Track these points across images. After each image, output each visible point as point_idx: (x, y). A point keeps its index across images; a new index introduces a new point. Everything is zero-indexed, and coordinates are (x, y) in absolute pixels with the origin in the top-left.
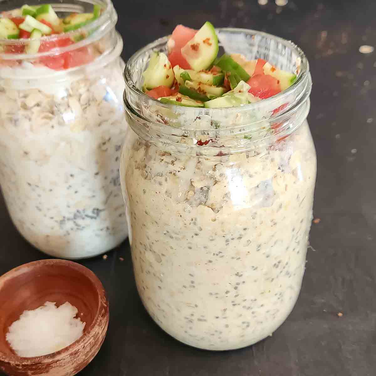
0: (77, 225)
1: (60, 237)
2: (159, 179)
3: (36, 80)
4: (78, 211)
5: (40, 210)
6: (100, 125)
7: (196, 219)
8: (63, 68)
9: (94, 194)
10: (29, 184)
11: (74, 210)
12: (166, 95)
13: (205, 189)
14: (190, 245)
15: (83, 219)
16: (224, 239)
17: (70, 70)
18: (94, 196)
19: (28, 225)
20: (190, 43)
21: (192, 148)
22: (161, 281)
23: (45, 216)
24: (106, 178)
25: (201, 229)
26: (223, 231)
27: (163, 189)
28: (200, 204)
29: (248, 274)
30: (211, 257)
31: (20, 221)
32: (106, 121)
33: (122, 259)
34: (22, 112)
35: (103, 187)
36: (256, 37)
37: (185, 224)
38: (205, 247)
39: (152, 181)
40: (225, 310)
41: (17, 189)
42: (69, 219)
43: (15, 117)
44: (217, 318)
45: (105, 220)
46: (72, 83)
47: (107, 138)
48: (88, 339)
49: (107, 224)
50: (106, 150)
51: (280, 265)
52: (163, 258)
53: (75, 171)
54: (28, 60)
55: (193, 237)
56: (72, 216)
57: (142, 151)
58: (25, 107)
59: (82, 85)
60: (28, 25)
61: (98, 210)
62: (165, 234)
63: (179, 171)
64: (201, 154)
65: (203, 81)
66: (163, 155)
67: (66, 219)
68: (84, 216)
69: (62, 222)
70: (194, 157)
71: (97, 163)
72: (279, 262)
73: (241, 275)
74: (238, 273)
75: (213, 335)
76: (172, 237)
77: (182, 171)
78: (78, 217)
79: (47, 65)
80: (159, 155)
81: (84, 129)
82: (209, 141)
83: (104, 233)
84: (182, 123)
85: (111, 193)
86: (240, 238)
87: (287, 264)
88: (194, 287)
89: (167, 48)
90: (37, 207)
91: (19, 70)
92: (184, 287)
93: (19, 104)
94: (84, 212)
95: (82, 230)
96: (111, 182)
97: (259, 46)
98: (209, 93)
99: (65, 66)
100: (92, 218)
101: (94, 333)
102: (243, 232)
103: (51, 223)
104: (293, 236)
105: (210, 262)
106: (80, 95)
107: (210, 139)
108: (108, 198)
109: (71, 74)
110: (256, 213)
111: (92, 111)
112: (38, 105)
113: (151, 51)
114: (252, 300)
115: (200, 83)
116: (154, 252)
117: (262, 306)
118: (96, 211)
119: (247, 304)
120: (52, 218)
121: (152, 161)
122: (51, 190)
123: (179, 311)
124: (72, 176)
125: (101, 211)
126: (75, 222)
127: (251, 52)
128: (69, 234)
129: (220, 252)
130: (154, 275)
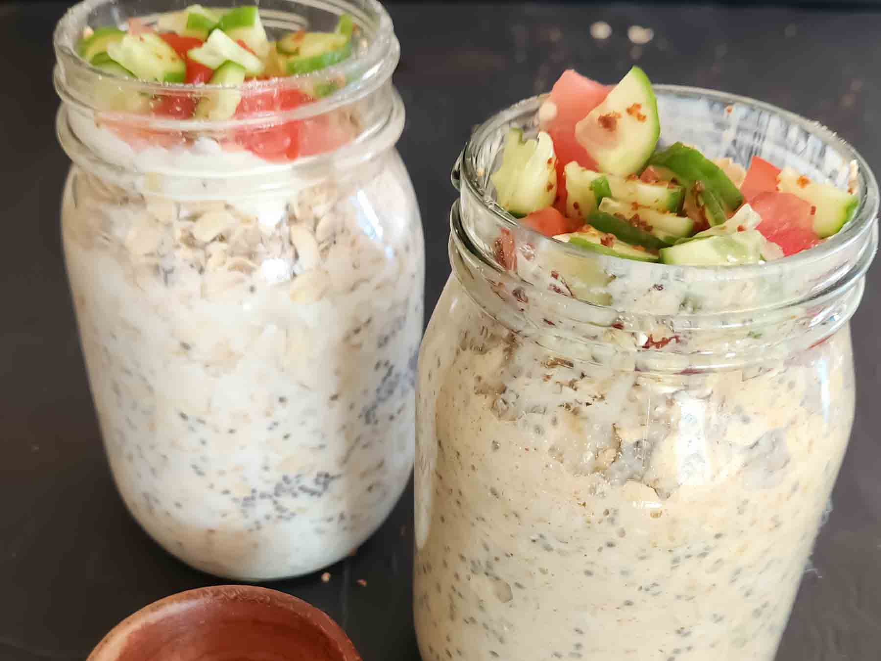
0: (279, 508)
1: (239, 535)
2: (537, 418)
3: (222, 181)
4: (285, 479)
5: (200, 473)
6: (353, 289)
7: (616, 512)
8: (285, 156)
9: (323, 443)
10: (183, 416)
11: (276, 476)
12: (559, 231)
13: (645, 445)
14: (589, 568)
15: (295, 495)
16: (670, 557)
17: (301, 161)
18: (322, 447)
19: (167, 505)
20: (596, 114)
21: (626, 353)
22: (501, 640)
23: (212, 486)
24: (352, 407)
25: (623, 534)
26: (672, 539)
27: (546, 443)
28: (631, 478)
29: (702, 631)
30: (632, 593)
31: (146, 496)
32: (367, 280)
33: (363, 583)
34: (185, 253)
35: (344, 427)
36: (734, 108)
37: (589, 522)
38: (623, 573)
39: (519, 422)
41: (152, 427)
42: (263, 496)
43: (166, 264)
45: (340, 498)
46: (301, 192)
47: (364, 320)
49: (342, 506)
50: (359, 346)
51: (765, 611)
52: (515, 591)
53: (289, 390)
54: (210, 133)
55: (600, 549)
56: (270, 489)
57: (496, 356)
58: (190, 241)
59: (322, 197)
60: (214, 53)
61: (327, 476)
62: (534, 541)
63: (588, 404)
64: (647, 369)
65: (641, 201)
66: (554, 364)
67: (257, 495)
68: (296, 490)
69: (248, 501)
70: (628, 374)
71: (337, 372)
72: (765, 606)
73: (688, 634)
74: (682, 629)
76: (548, 549)
77: (596, 404)
78: (284, 491)
79: (250, 148)
80: (543, 364)
81: (320, 297)
82: (670, 339)
83: (332, 527)
84: (616, 296)
85: (359, 439)
86: (703, 555)
88: (579, 656)
89: (536, 123)
90: (195, 467)
91: (185, 155)
92: (557, 655)
93: (178, 234)
94: (298, 482)
95: (288, 519)
96: (360, 416)
97: (739, 129)
98: (661, 229)
99: (292, 152)
100: (313, 493)
102: (712, 543)
103: (225, 503)
105: (629, 603)
106: (317, 221)
107: (673, 335)
108: (350, 451)
109: (300, 171)
110: (746, 502)
111: (340, 257)
112: (222, 238)
113: (507, 129)
115: (636, 206)
116: (497, 579)
118: (322, 480)
120: (226, 492)
121: (522, 379)
122: (231, 431)
124: (282, 400)
125: (333, 478)
126: (275, 502)
127: (718, 140)
128: (259, 528)
129: (655, 585)
130: (485, 626)
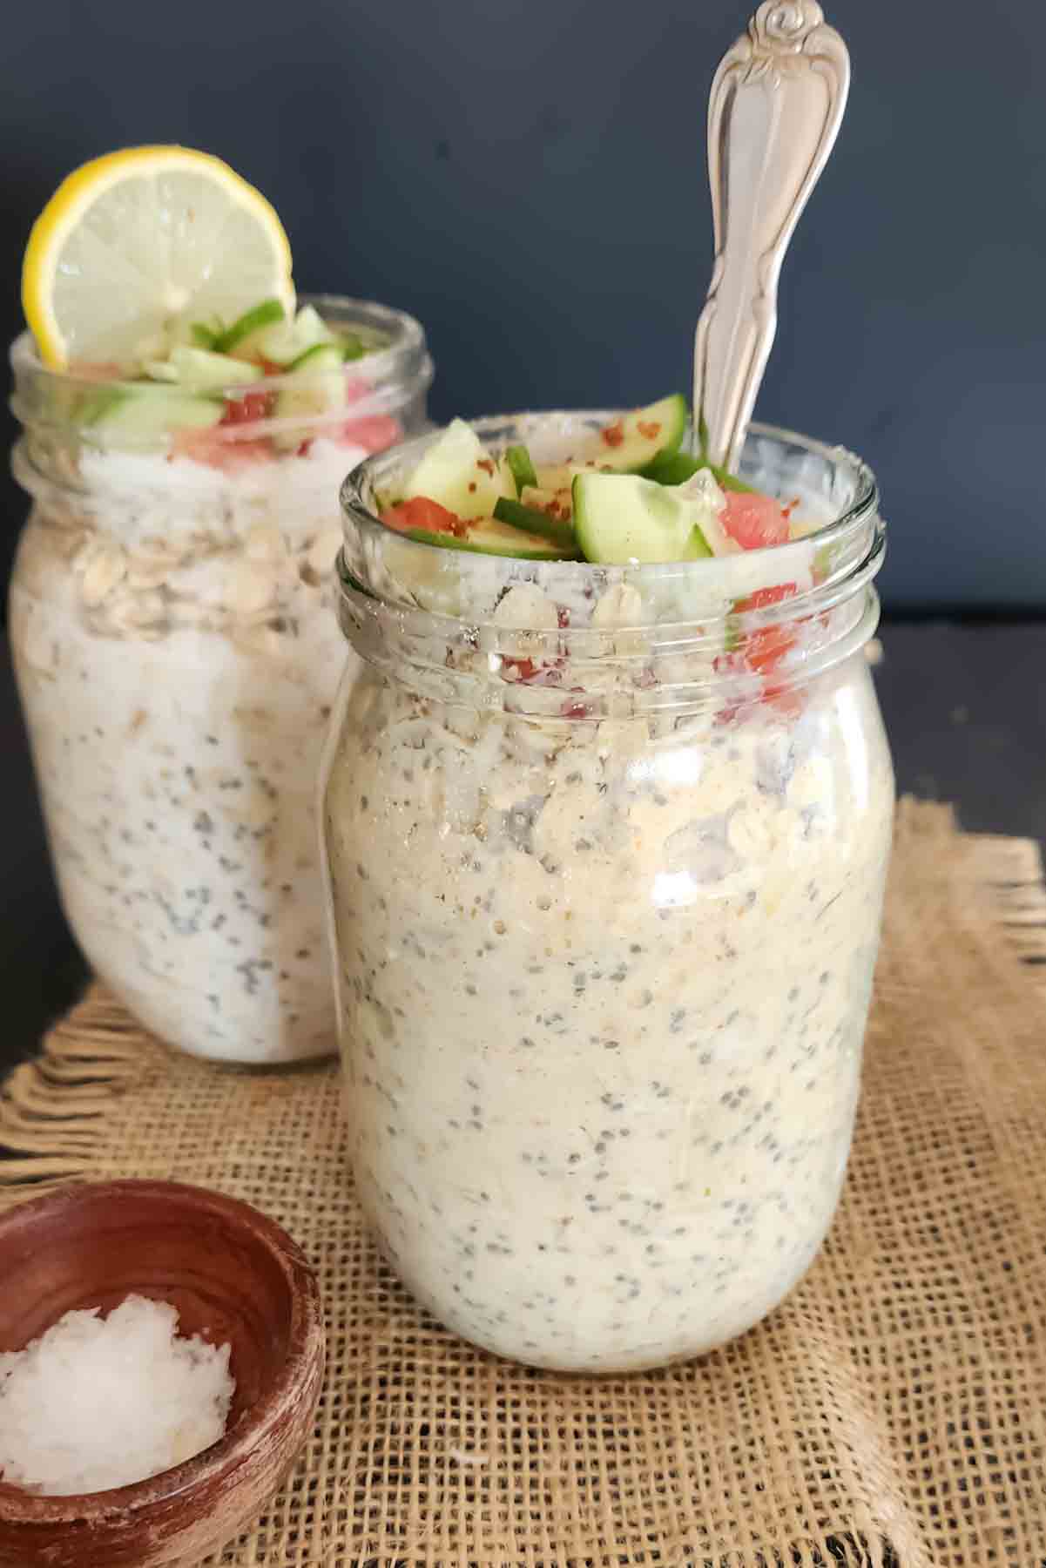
7: (490, 896)
14: (470, 982)
16: (570, 973)
21: (493, 686)
22: (394, 1106)
25: (501, 931)
26: (570, 946)
29: (640, 1106)
30: (529, 1026)
38: (513, 993)
40: (565, 1222)
44: (542, 1248)
48: (306, 1369)
51: (745, 1102)
52: (397, 1021)
62: (404, 941)
64: (519, 710)
70: (497, 719)
72: (742, 1092)
73: (619, 1106)
74: (609, 1095)
75: (529, 1306)
76: (421, 954)
84: (463, 605)
86: (619, 977)
87: (768, 1106)
88: (479, 1126)
92: (453, 1124)
101: (315, 1347)
102: (628, 959)
104: (790, 1019)
105: (527, 1042)
114: (648, 1203)
116: (379, 1005)
117: (680, 1231)
119: (633, 1211)
123: (436, 1209)
129: (558, 1017)
130: (379, 1087)
